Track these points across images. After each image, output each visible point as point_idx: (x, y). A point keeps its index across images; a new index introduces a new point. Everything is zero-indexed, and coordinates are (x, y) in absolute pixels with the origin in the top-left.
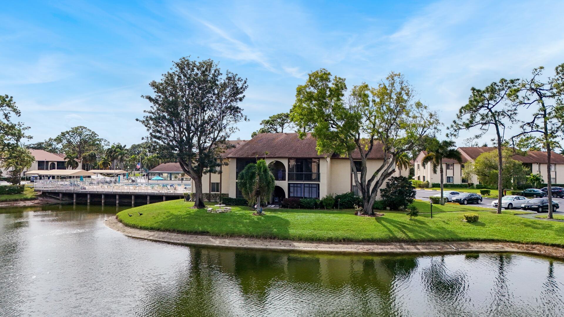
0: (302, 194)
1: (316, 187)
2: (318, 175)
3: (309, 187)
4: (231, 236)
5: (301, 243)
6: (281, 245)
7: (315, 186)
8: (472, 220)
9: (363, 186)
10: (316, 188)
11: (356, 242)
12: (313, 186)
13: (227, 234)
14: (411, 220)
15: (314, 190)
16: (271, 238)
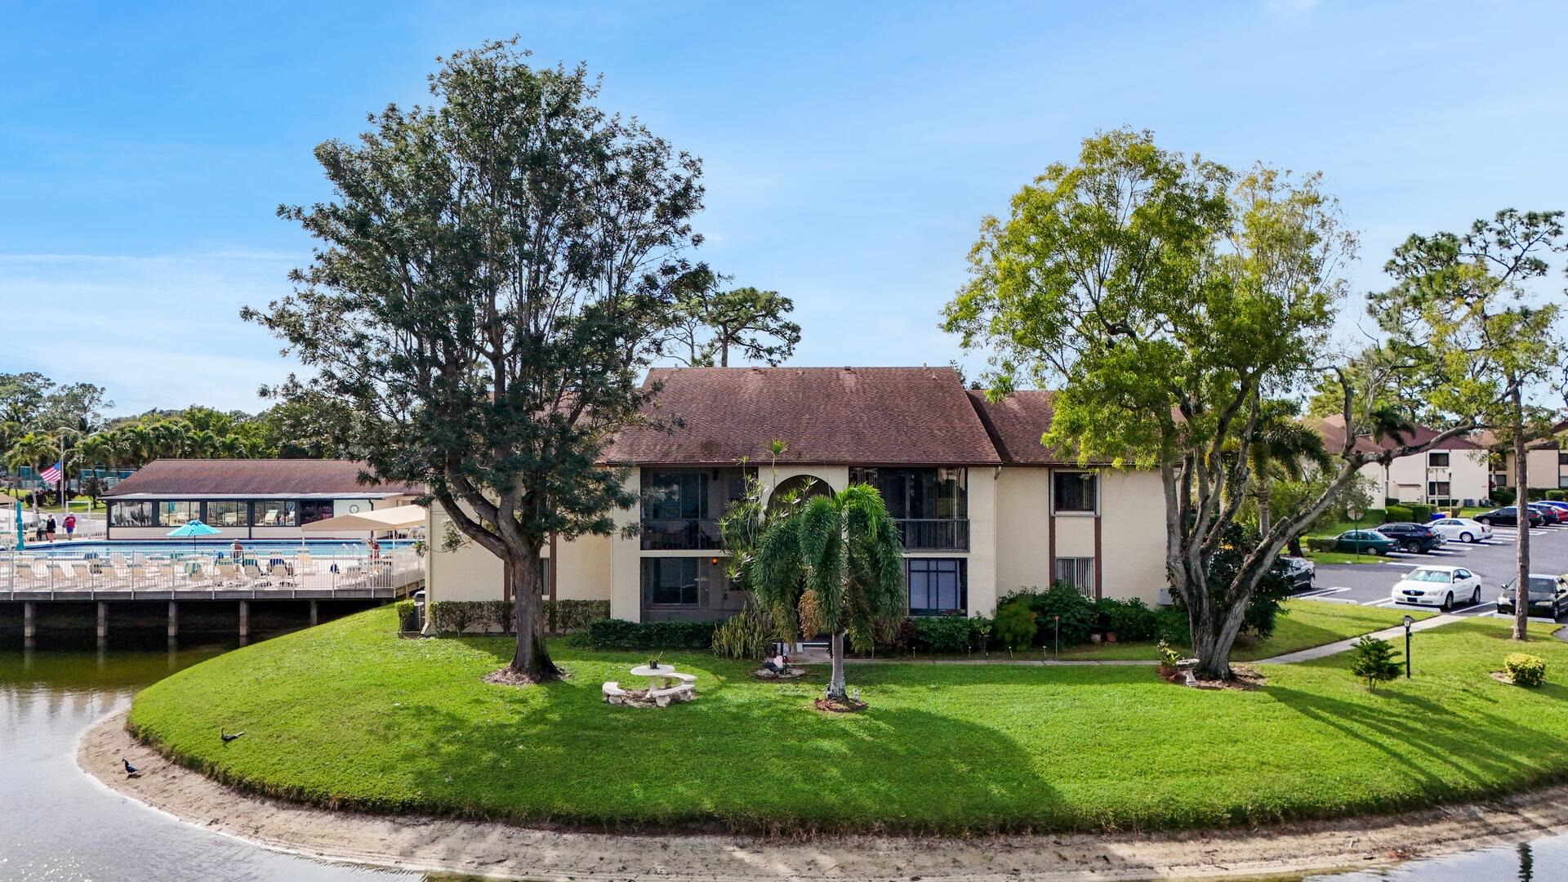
0: (933, 599)
1: (955, 572)
2: (964, 527)
3: (928, 571)
4: (820, 831)
5: (1138, 844)
6: (1068, 865)
7: (951, 566)
8: (1528, 679)
9: (1193, 575)
10: (952, 576)
11: (1329, 818)
12: (942, 566)
13: (803, 823)
14: (1373, 691)
15: (948, 581)
16: (1003, 830)
